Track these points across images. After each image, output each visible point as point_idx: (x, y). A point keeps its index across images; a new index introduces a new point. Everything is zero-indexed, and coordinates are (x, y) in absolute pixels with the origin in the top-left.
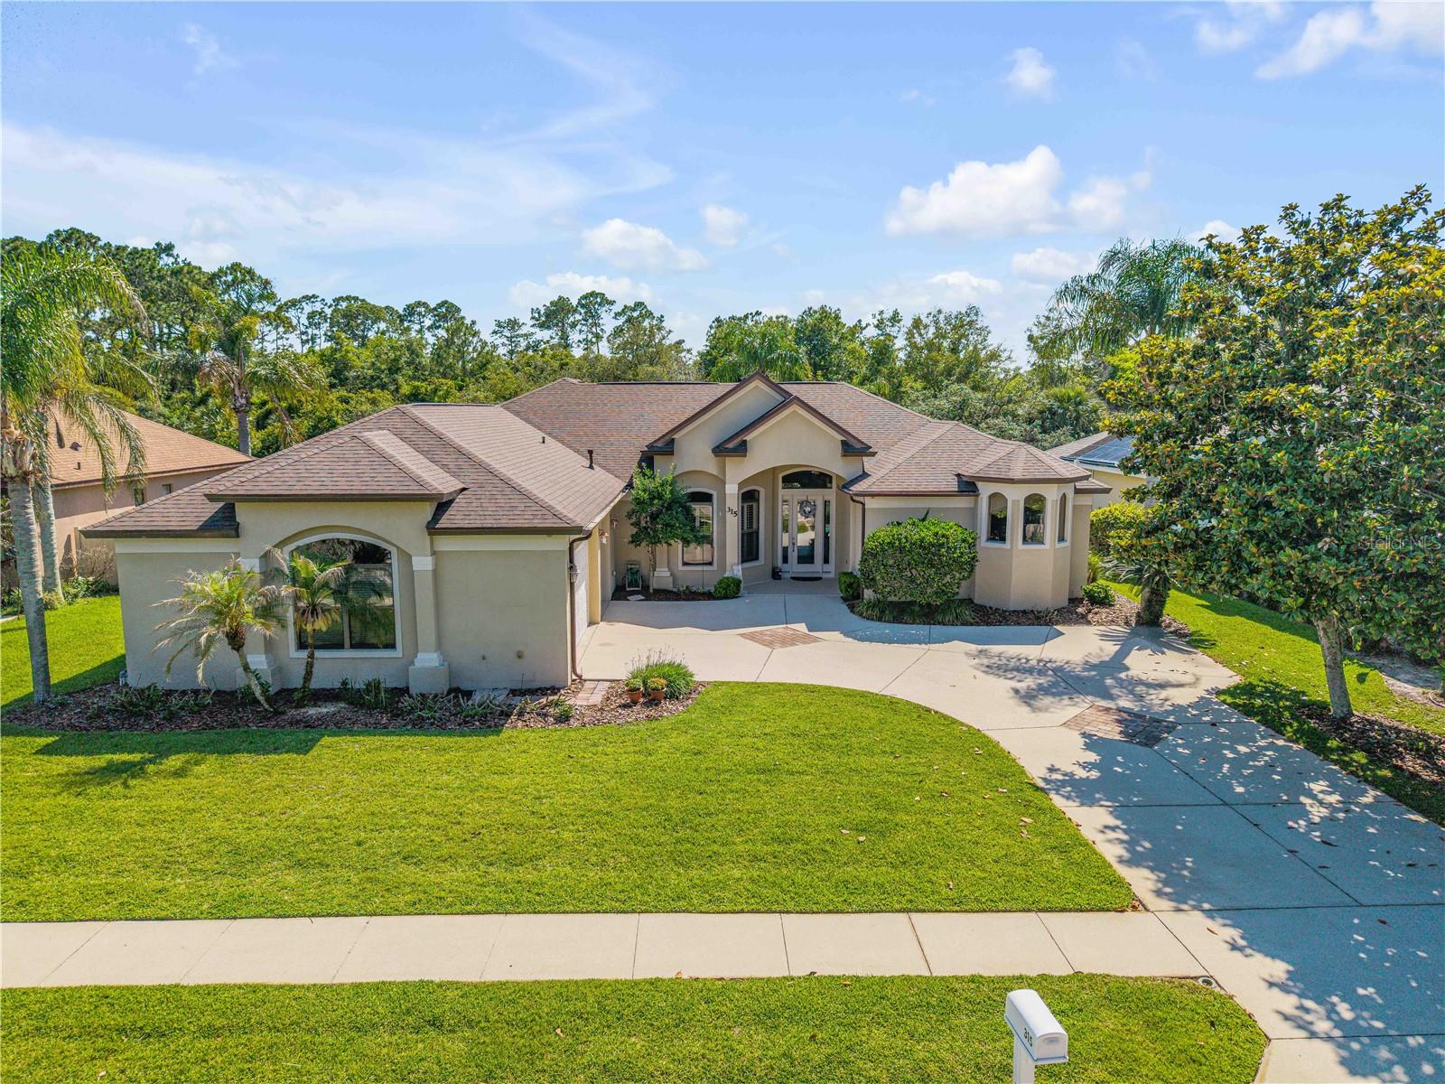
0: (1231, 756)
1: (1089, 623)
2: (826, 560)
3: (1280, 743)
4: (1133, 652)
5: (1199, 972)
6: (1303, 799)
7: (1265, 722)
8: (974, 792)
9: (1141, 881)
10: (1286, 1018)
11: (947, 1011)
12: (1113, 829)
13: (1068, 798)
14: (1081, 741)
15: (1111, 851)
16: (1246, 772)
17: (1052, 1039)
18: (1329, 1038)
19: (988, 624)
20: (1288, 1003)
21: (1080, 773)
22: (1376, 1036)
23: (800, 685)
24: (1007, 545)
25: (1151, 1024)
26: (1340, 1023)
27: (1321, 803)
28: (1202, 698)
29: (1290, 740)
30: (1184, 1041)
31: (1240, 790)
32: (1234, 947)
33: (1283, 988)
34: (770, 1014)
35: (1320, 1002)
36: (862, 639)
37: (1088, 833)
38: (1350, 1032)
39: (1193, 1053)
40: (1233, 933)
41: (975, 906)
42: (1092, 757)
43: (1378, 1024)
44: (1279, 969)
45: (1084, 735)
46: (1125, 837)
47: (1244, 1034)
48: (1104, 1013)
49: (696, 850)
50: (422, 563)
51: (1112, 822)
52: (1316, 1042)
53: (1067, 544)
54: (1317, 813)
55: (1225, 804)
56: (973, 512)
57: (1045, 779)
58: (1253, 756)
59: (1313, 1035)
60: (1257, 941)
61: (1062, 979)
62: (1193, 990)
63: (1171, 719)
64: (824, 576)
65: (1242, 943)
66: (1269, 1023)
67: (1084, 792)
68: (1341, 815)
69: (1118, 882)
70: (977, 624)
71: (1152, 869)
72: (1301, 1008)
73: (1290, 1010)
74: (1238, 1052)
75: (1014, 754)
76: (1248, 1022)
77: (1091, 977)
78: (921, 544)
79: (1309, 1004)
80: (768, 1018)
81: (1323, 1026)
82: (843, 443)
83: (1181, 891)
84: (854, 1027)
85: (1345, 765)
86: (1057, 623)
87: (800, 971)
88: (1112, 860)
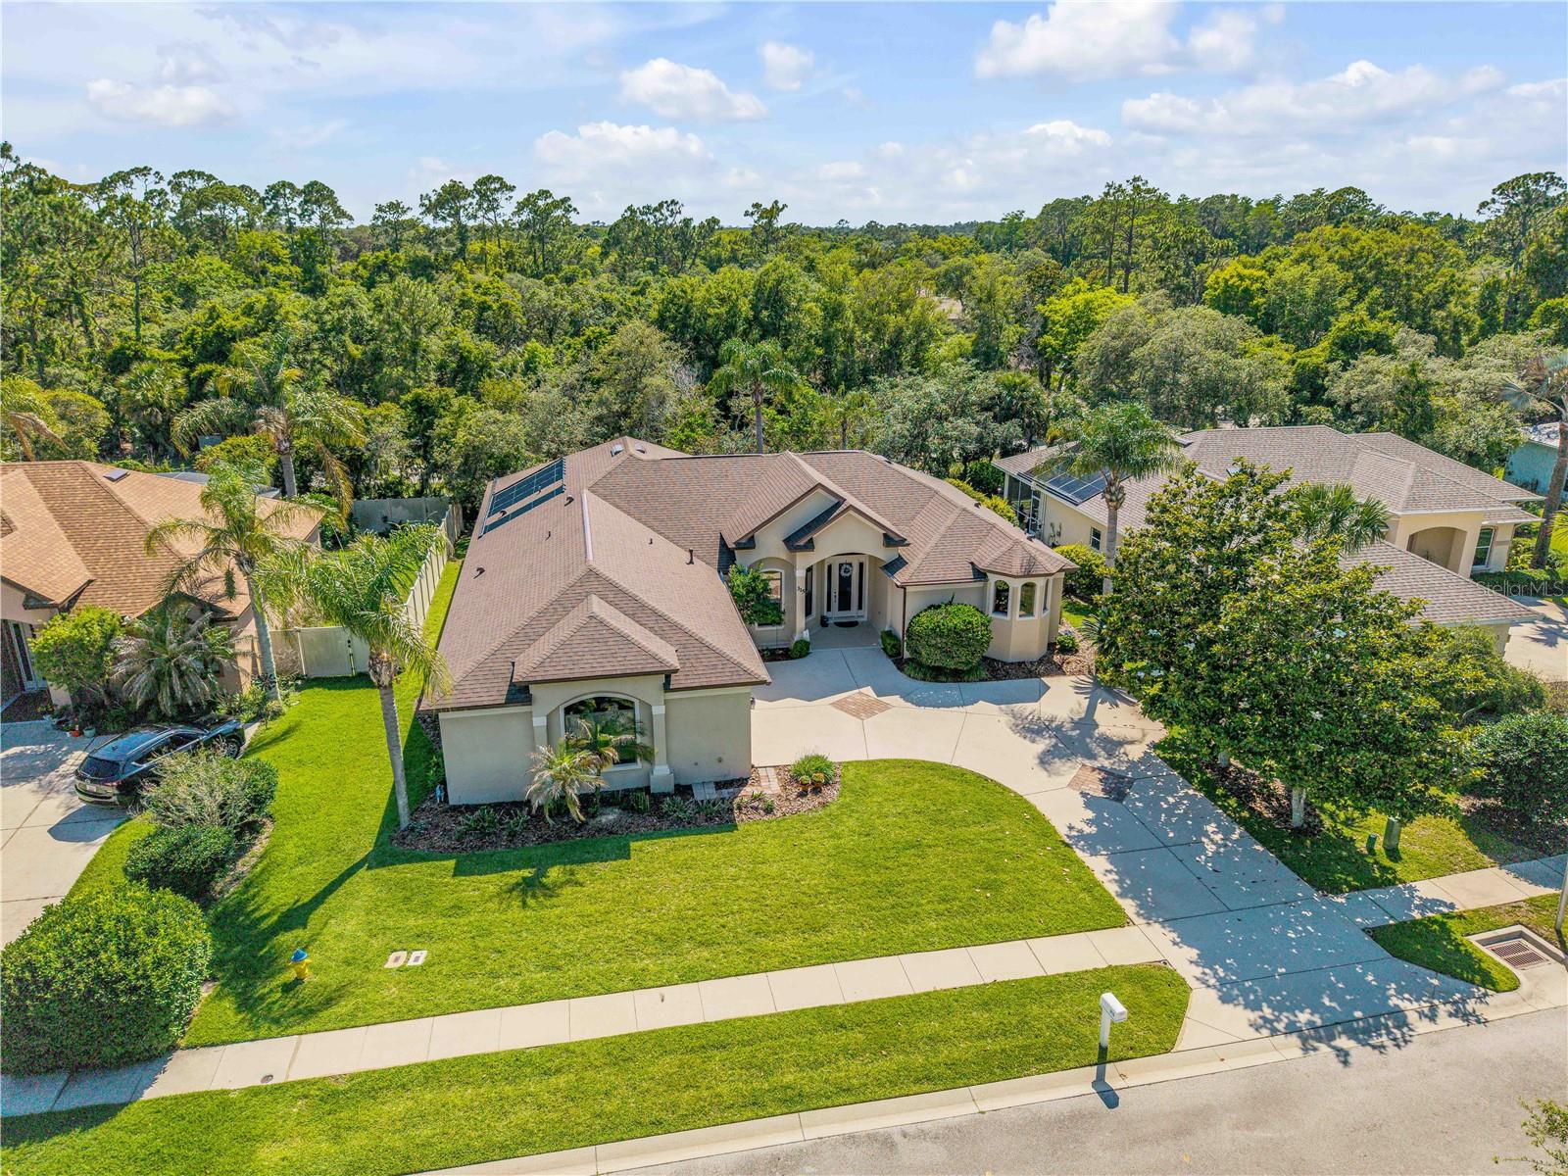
0: (1165, 806)
1: (1064, 674)
2: (860, 607)
3: (1191, 792)
4: (1099, 705)
5: (1161, 958)
6: (1203, 839)
7: (1182, 774)
8: (1034, 851)
9: (1129, 906)
10: (1198, 979)
11: (1059, 993)
12: (1110, 872)
13: (1083, 850)
14: (1081, 800)
15: (1112, 889)
16: (1174, 820)
17: (1122, 1014)
18: (1215, 987)
19: (998, 679)
20: (1198, 971)
21: (1087, 830)
22: (1233, 983)
23: (900, 761)
24: (1008, 618)
25: (1145, 988)
26: (1219, 979)
27: (1212, 840)
28: (1145, 753)
29: (1195, 790)
30: (1159, 996)
31: (1171, 835)
32: (1175, 944)
33: (1197, 964)
34: (986, 1004)
35: (1211, 969)
36: (918, 704)
37: (1099, 876)
38: (1222, 982)
39: (1163, 1000)
40: (1174, 935)
41: (1055, 932)
42: (1090, 815)
43: (1234, 978)
44: (1194, 953)
45: (1084, 794)
46: (1117, 877)
47: (1182, 988)
48: (1125, 985)
49: (906, 911)
50: (659, 710)
51: (1110, 867)
52: (1210, 990)
53: (1048, 612)
54: (1211, 848)
55: (1165, 846)
56: (983, 590)
57: (1068, 836)
58: (1176, 805)
59: (1209, 986)
60: (1186, 939)
61: (1104, 970)
62: (1160, 968)
63: (1130, 775)
64: (859, 620)
65: (1178, 940)
66: (1191, 982)
67: (1092, 844)
68: (1222, 850)
69: (1119, 909)
70: (991, 680)
71: (1133, 898)
72: (1204, 973)
73: (1199, 975)
74: (1180, 997)
75: (1048, 816)
76: (1183, 982)
77: (1116, 967)
78: (955, 631)
79: (1207, 971)
80: (985, 1006)
81: (1212, 981)
82: (885, 535)
83: (1149, 912)
84: (1024, 1005)
85: (1225, 809)
86: (1044, 675)
87: (989, 981)
88: (1113, 894)
